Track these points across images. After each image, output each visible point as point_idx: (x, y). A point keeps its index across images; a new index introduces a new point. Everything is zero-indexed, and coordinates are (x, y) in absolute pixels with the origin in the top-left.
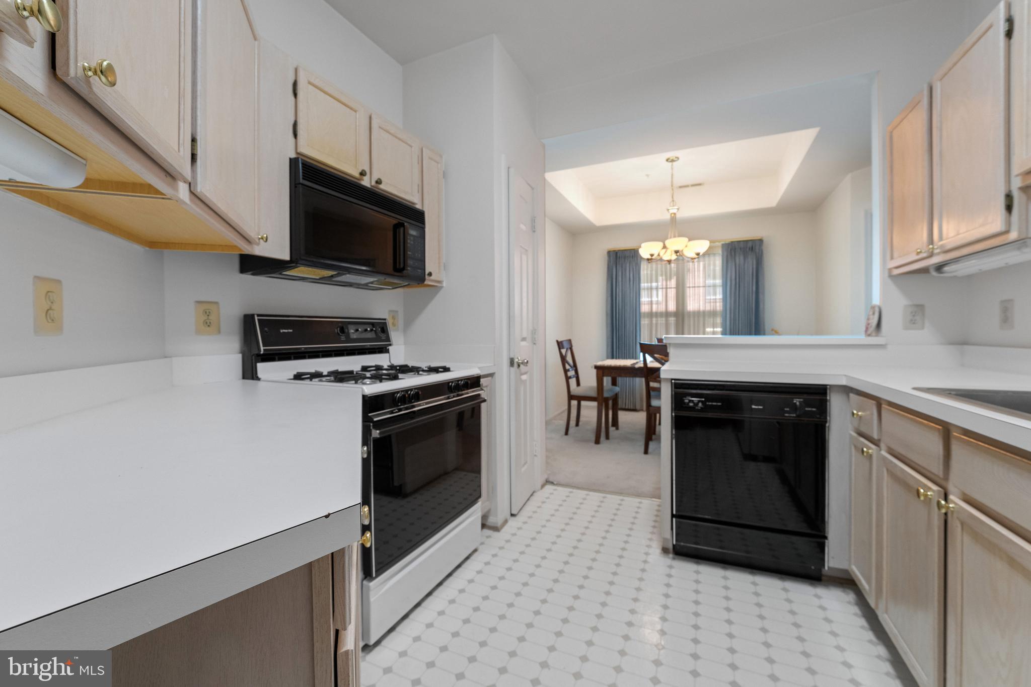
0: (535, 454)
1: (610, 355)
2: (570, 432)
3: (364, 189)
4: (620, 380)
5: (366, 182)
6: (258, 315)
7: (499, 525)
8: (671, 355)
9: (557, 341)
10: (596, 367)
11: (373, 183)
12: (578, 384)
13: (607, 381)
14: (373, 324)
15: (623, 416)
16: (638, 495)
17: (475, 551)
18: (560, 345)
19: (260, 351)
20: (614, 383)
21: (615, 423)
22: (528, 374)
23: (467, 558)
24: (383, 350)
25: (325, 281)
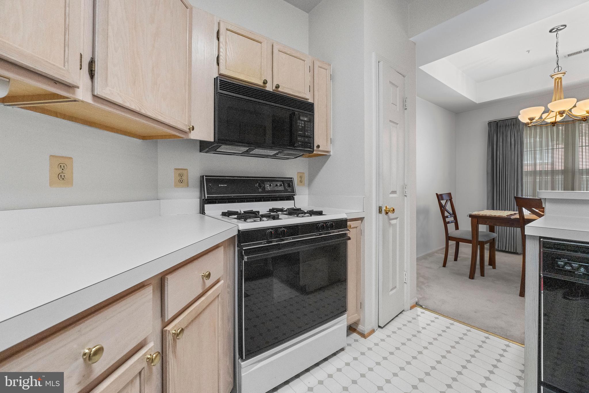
0: (405, 281)
1: (491, 206)
2: (447, 265)
3: (268, 92)
4: (497, 228)
5: (269, 88)
6: (206, 176)
7: (366, 333)
8: (546, 210)
9: (437, 194)
10: (471, 216)
11: (274, 88)
12: (457, 228)
13: (483, 228)
14: (283, 181)
15: (500, 257)
16: (507, 337)
17: (342, 349)
18: (440, 197)
19: (205, 197)
20: (492, 230)
21: (492, 262)
22: (398, 219)
23: (334, 354)
24: (290, 198)
25: (244, 154)
